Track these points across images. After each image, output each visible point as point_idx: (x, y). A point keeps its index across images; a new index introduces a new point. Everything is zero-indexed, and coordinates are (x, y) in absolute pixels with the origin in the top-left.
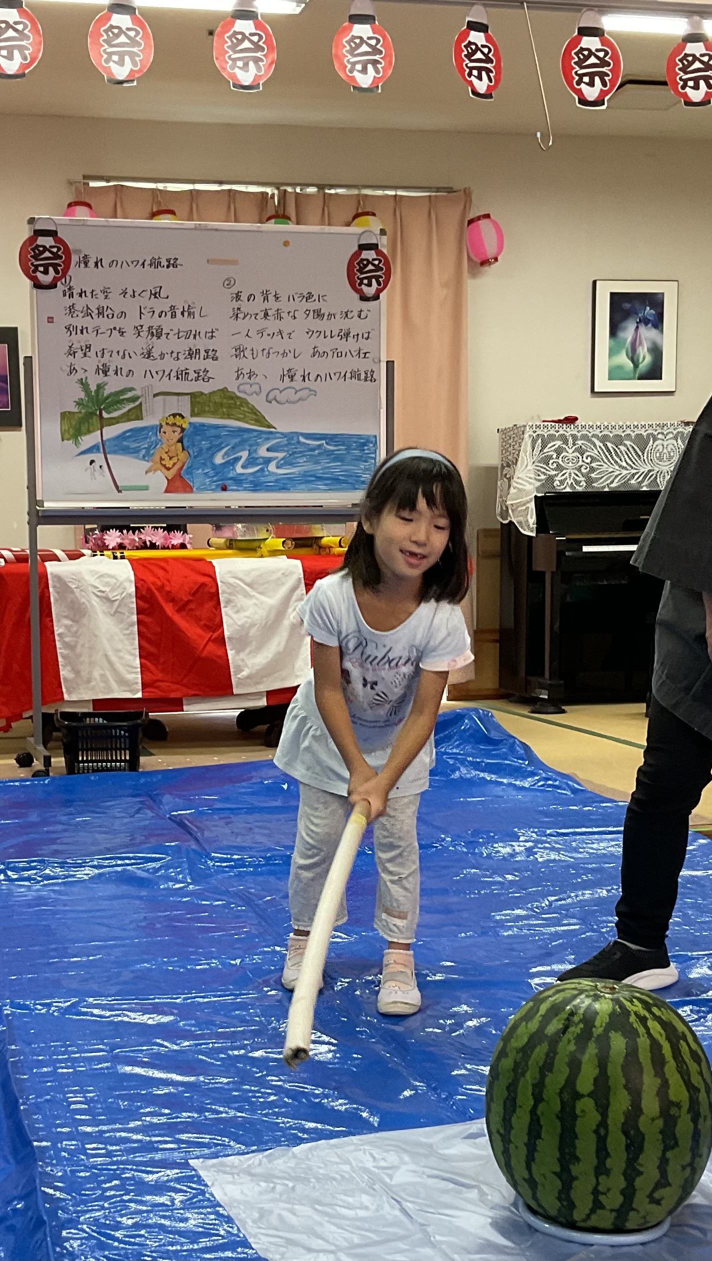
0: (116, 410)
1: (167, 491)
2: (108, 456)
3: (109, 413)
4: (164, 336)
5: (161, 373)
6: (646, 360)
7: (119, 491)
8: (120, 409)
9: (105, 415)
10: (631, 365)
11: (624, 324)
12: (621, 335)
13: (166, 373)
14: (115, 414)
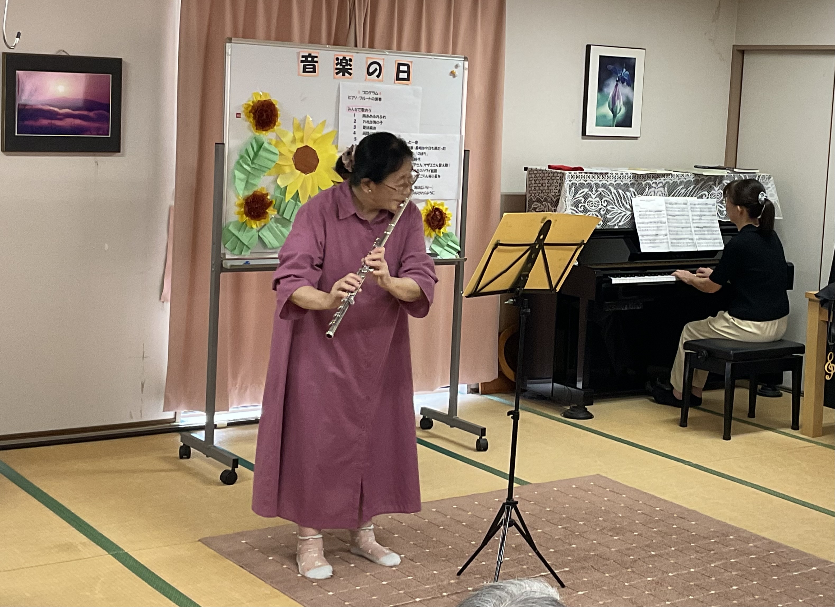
6: (621, 111)
10: (611, 114)
11: (607, 82)
12: (606, 90)
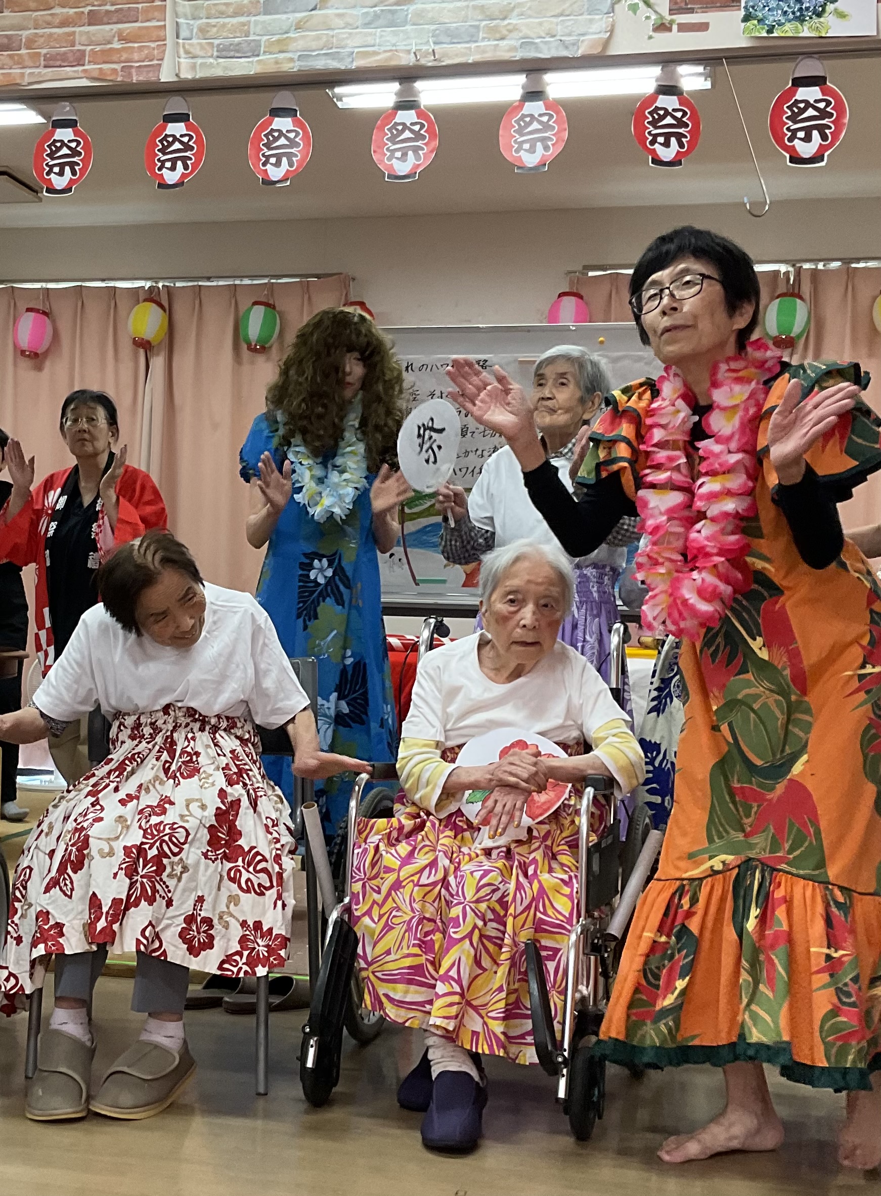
0: (417, 505)
1: (464, 586)
2: (408, 550)
3: (410, 508)
4: (469, 435)
5: (464, 470)
7: (417, 584)
8: (421, 504)
9: (407, 510)
13: (470, 470)
14: (416, 510)
